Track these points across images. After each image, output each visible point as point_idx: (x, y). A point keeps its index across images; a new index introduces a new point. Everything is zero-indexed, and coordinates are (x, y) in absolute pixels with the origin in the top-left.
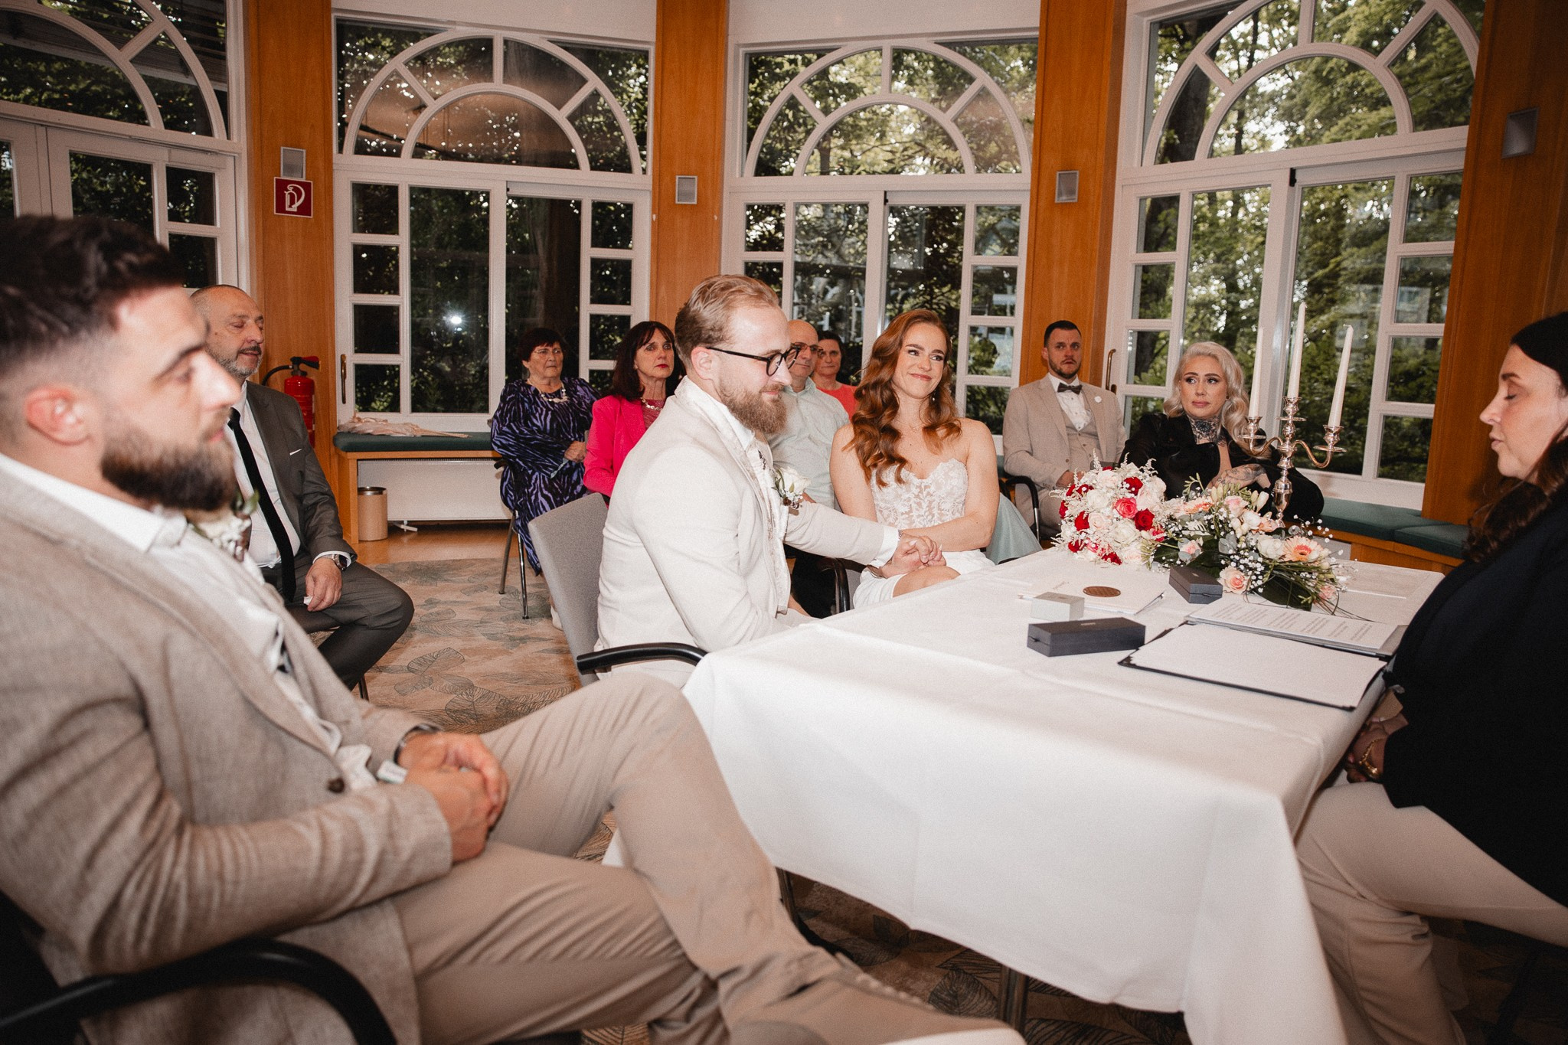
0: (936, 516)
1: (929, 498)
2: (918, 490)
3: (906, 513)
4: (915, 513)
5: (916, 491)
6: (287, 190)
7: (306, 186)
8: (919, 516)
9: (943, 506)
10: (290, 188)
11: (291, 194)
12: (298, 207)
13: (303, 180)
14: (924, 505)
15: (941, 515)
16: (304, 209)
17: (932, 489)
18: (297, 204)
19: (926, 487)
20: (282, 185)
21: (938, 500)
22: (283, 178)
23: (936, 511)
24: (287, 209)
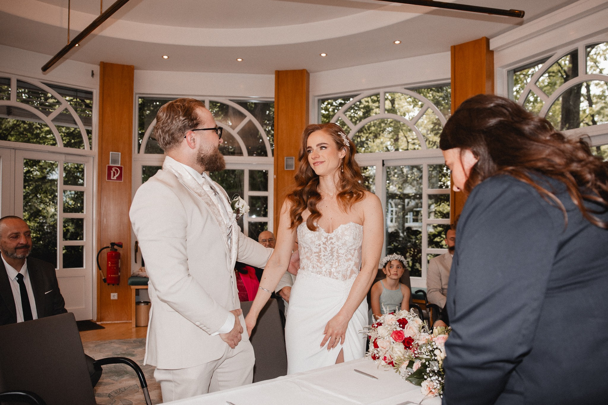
0: (335, 256)
1: (331, 245)
2: (326, 240)
3: (317, 253)
4: (322, 253)
5: (324, 240)
6: (112, 170)
7: (120, 168)
8: (324, 256)
9: (340, 251)
10: (113, 169)
11: (114, 173)
12: (117, 178)
13: (119, 165)
14: (329, 249)
15: (338, 257)
16: (120, 178)
17: (333, 241)
18: (116, 176)
19: (331, 238)
20: (110, 168)
21: (337, 247)
22: (111, 165)
23: (335, 254)
24: (112, 178)
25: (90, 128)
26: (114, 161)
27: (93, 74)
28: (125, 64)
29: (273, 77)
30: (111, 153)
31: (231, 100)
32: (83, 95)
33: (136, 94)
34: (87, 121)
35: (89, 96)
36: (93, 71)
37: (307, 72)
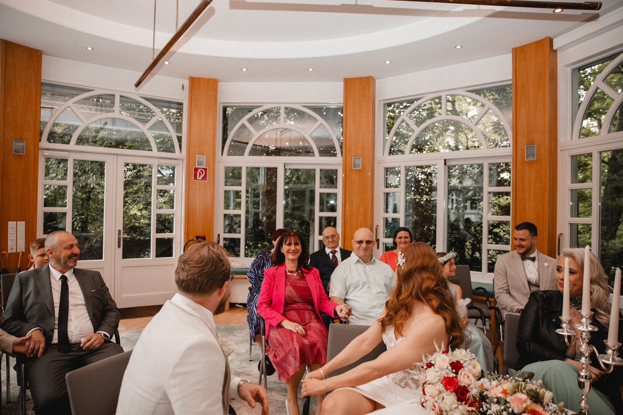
7: (205, 169)
10: (199, 170)
11: (200, 173)
12: (202, 178)
13: (204, 167)
16: (204, 178)
18: (202, 176)
20: (196, 170)
22: (197, 167)
24: (198, 178)
25: (179, 135)
26: (200, 163)
27: (183, 88)
28: (211, 77)
29: (341, 84)
30: (197, 156)
31: (304, 107)
32: (176, 106)
33: (220, 103)
34: (179, 128)
35: (180, 106)
36: (183, 85)
37: (373, 78)
